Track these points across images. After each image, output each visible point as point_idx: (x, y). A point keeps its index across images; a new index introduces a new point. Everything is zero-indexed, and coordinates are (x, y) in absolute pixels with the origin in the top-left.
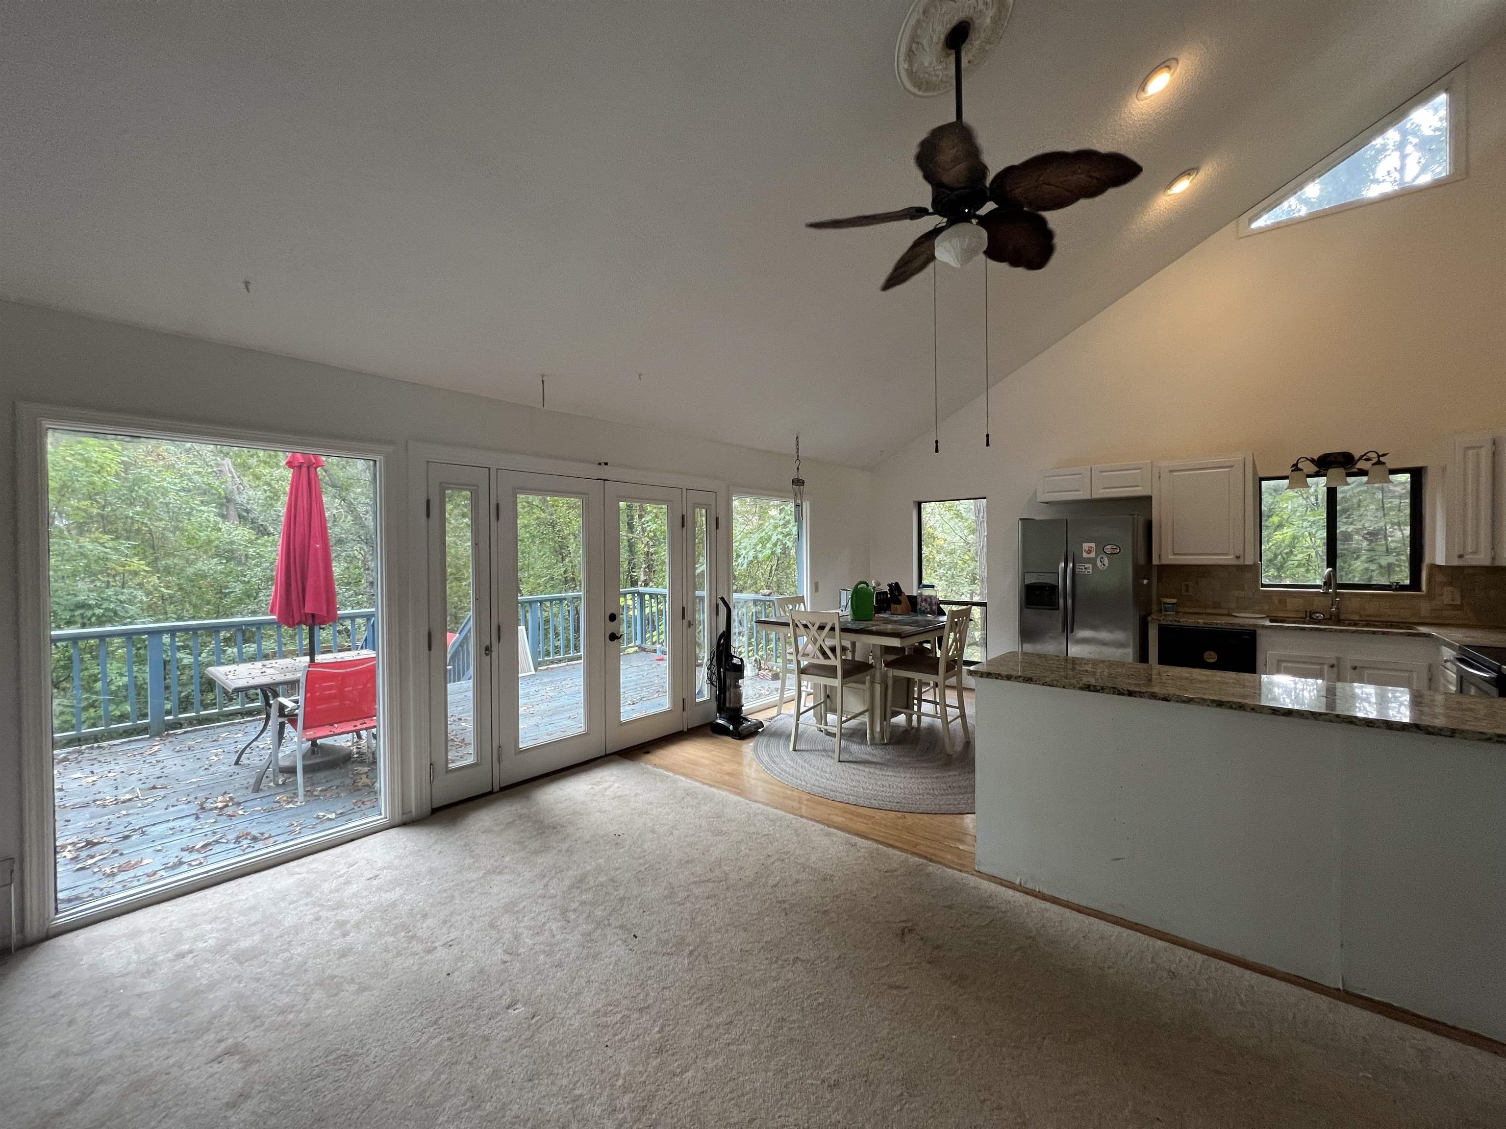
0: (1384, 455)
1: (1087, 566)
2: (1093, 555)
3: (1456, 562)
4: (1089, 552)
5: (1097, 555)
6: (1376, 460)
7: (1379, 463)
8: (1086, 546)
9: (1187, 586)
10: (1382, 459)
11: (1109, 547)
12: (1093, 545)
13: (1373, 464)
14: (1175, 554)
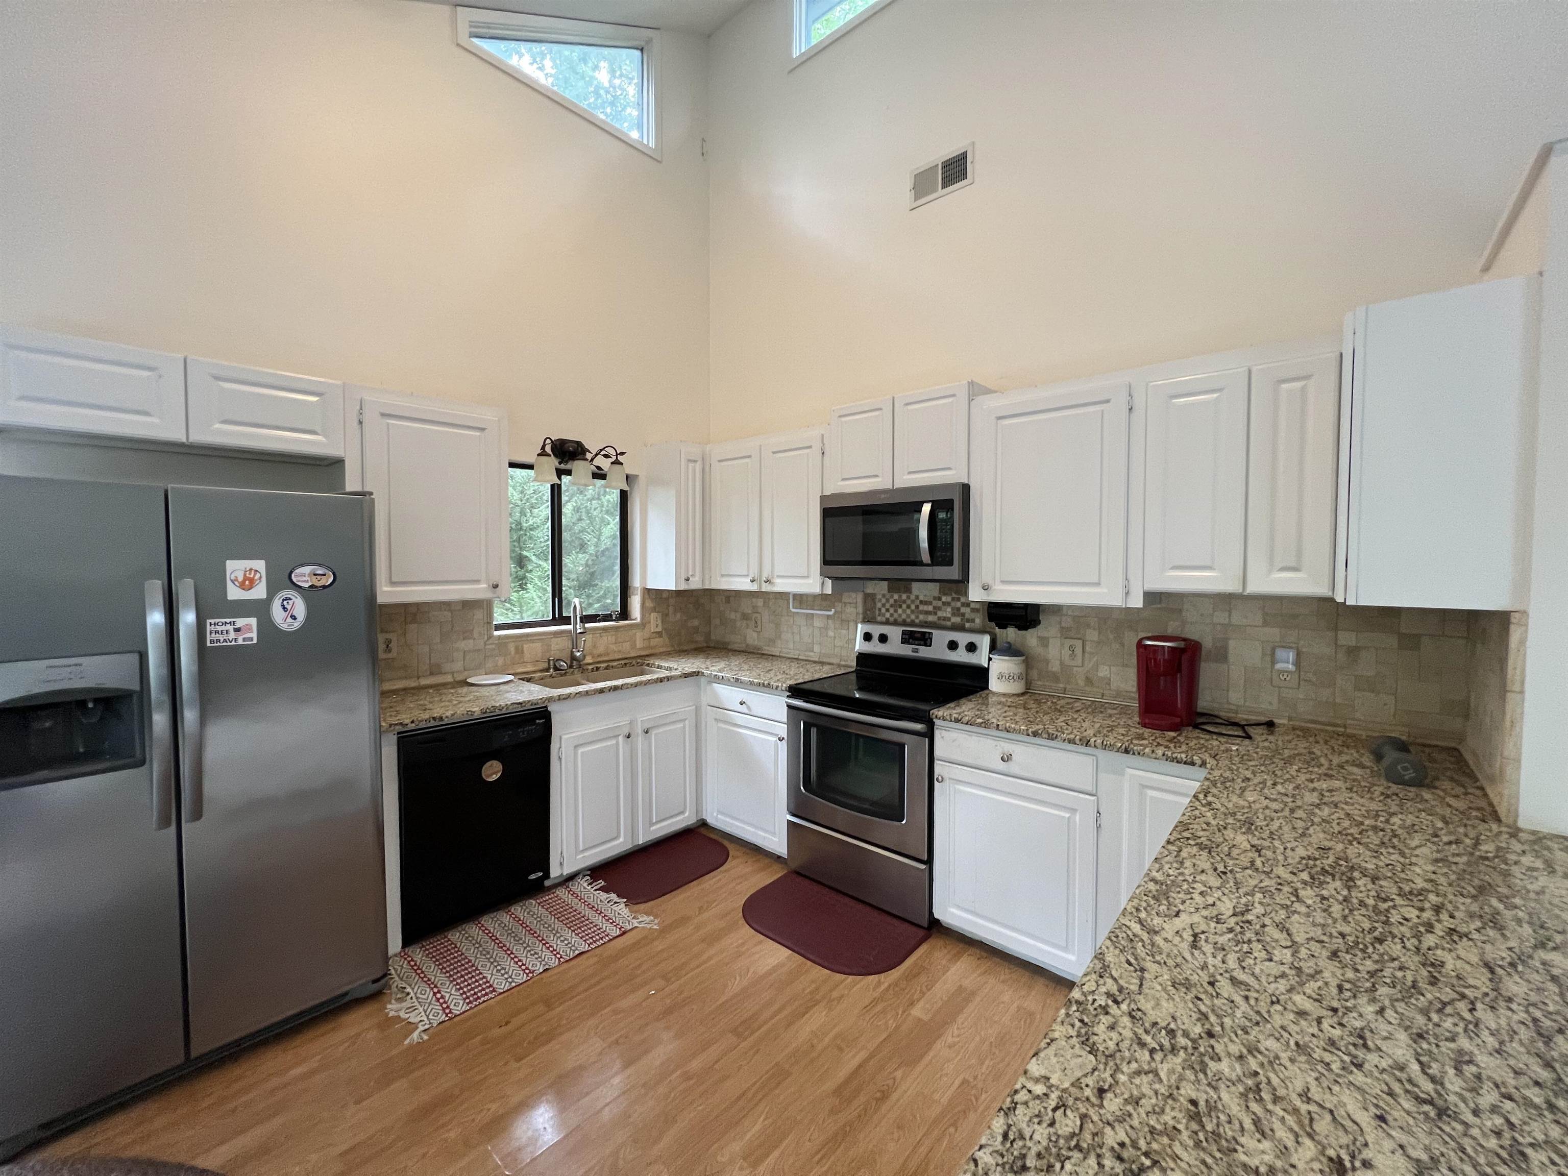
0: (622, 454)
1: (240, 622)
2: (259, 592)
3: (683, 587)
4: (248, 583)
5: (272, 592)
6: (614, 458)
7: (617, 462)
8: (235, 568)
9: (388, 643)
10: (620, 458)
11: (307, 570)
12: (260, 565)
13: (612, 463)
14: (393, 583)
